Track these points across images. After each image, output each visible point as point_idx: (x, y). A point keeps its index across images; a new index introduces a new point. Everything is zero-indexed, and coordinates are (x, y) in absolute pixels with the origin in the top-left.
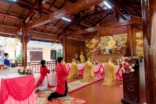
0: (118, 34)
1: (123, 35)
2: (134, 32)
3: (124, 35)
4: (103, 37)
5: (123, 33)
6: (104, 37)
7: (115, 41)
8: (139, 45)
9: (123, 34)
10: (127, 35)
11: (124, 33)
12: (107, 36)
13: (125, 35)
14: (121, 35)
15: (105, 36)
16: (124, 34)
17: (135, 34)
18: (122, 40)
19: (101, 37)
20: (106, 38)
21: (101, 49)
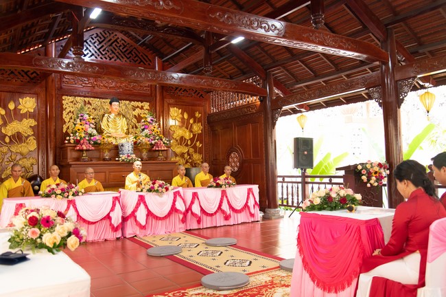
0: (126, 100)
1: (138, 107)
2: (166, 105)
3: (142, 108)
4: (71, 99)
5: (138, 101)
7: (125, 121)
8: (177, 141)
9: (140, 104)
10: (148, 108)
11: (142, 102)
12: (87, 99)
13: (144, 108)
14: (133, 103)
15: (82, 99)
16: (143, 104)
17: (169, 110)
18: (152, 120)
19: (63, 95)
20: (85, 105)
21: (99, 142)
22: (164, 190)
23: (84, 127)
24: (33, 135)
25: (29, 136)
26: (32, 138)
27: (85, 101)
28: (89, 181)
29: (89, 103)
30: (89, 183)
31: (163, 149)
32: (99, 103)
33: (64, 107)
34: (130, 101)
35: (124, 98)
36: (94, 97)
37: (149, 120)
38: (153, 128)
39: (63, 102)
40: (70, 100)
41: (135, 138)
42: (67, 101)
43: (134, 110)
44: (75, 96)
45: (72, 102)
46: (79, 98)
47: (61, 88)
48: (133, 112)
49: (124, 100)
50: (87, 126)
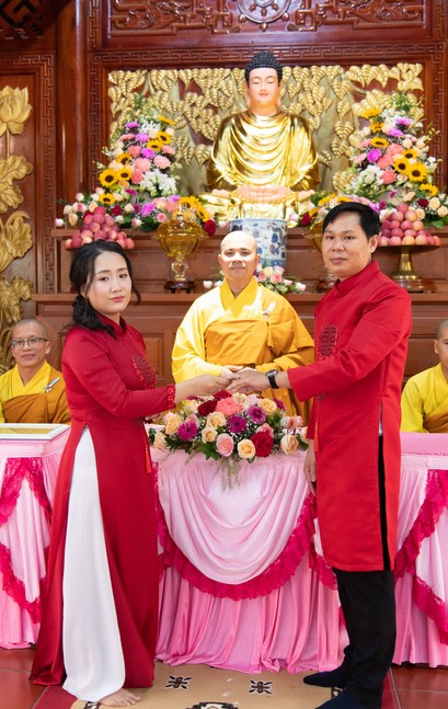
1: (375, 84)
3: (391, 87)
4: (135, 78)
5: (374, 62)
6: (161, 76)
7: (302, 139)
9: (381, 73)
10: (418, 84)
11: (391, 64)
12: (186, 75)
13: (402, 86)
14: (355, 72)
15: (171, 74)
16: (394, 73)
18: (402, 127)
19: (110, 69)
20: (182, 97)
21: (160, 219)
22: (246, 447)
23: (129, 169)
24: (21, 207)
25: (11, 210)
26: (18, 216)
27: (181, 83)
28: (29, 373)
29: (195, 88)
30: (25, 380)
31: (409, 240)
32: (231, 83)
33: (114, 108)
34: (346, 64)
35: (321, 54)
36: (213, 65)
37: (389, 126)
38: (399, 158)
39: (112, 91)
40: (132, 85)
41: (315, 200)
42: (122, 85)
43: (358, 98)
44: (149, 68)
45: (138, 90)
46: (163, 72)
47: (105, 43)
48: (356, 107)
49: (319, 63)
50: (145, 163)
